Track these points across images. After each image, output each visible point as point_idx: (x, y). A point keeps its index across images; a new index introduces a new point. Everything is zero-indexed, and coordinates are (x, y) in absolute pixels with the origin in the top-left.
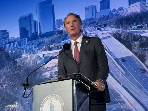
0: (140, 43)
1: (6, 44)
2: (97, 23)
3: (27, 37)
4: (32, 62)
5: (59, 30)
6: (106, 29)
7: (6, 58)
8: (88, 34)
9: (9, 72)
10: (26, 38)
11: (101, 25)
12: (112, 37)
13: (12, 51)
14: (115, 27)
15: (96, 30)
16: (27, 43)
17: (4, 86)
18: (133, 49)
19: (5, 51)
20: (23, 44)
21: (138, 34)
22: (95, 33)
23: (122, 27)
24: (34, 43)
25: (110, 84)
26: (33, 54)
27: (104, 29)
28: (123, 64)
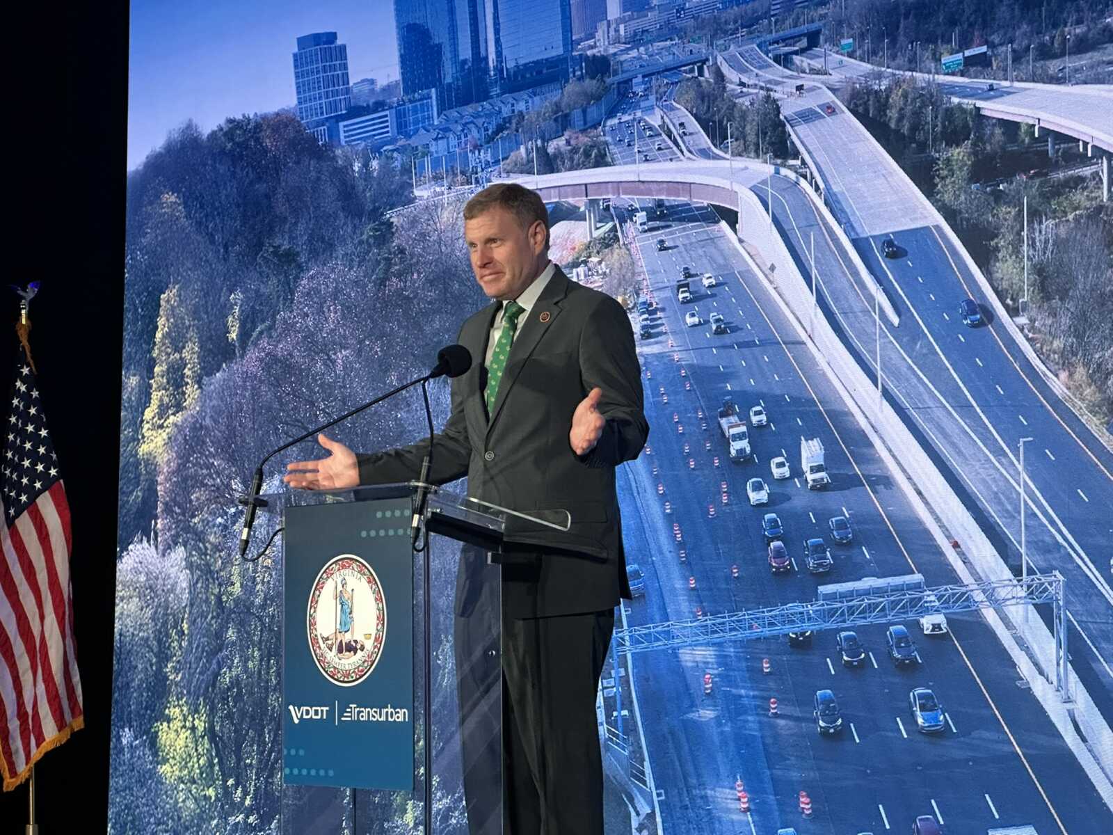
0: (975, 154)
1: (337, 122)
2: (776, 23)
3: (436, 82)
5: (589, 53)
6: (817, 64)
7: (340, 203)
8: (732, 86)
9: (356, 283)
10: (433, 90)
11: (795, 38)
12: (843, 112)
13: (366, 165)
14: (858, 53)
15: (769, 66)
16: (436, 123)
17: (340, 356)
18: (939, 186)
19: (334, 158)
20: (416, 122)
21: (966, 101)
22: (763, 85)
23: (894, 57)
24: (472, 122)
25: (828, 380)
26: (467, 187)
27: (809, 61)
28: (891, 272)
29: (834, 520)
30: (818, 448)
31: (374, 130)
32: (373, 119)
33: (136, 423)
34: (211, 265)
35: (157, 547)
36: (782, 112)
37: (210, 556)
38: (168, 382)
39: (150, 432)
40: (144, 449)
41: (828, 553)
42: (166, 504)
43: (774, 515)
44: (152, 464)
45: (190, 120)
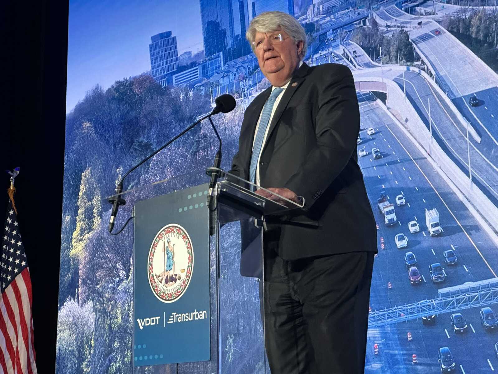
1: (172, 75)
3: (223, 48)
4: (237, 122)
5: (303, 22)
6: (429, 10)
7: (173, 116)
8: (382, 28)
9: (182, 155)
10: (221, 53)
12: (445, 33)
13: (186, 95)
15: (402, 14)
16: (223, 69)
19: (170, 94)
20: (213, 70)
22: (400, 25)
24: (242, 66)
25: (440, 177)
26: (240, 99)
27: (425, 9)
28: (475, 114)
29: (446, 252)
30: (435, 213)
31: (191, 77)
32: (190, 72)
33: (69, 239)
34: (107, 155)
35: (78, 303)
36: (410, 37)
37: (106, 304)
38: (85, 217)
39: (76, 244)
40: (72, 252)
41: (443, 271)
42: (83, 280)
43: (411, 253)
44: (76, 260)
45: (98, 85)
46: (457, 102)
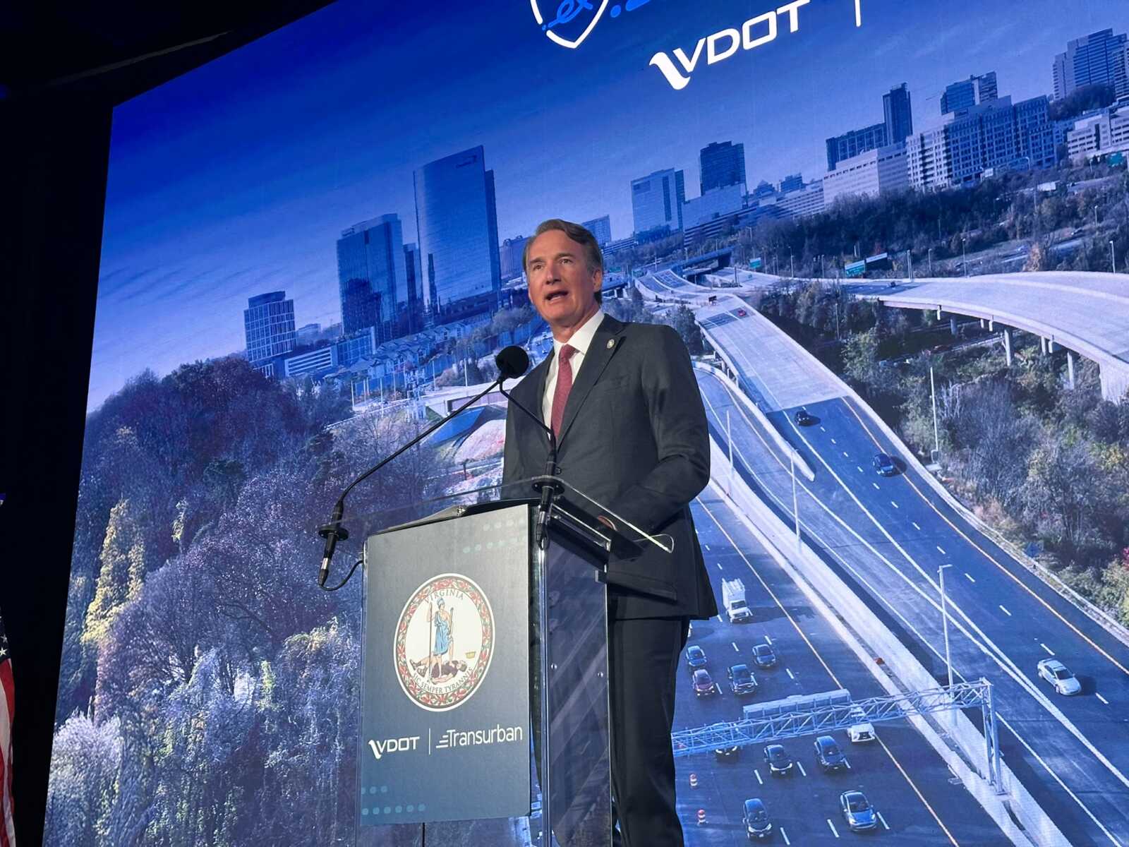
0: (881, 337)
1: (283, 359)
2: (689, 251)
3: (375, 321)
4: (397, 435)
5: (516, 288)
6: (728, 279)
7: (284, 423)
8: (650, 303)
9: (296, 485)
10: (372, 328)
11: (708, 261)
12: (754, 314)
14: (766, 268)
15: (683, 284)
16: (374, 353)
17: (279, 545)
18: (848, 365)
19: (279, 388)
20: (356, 353)
21: (869, 297)
22: (678, 299)
23: (800, 269)
24: (408, 349)
25: (746, 529)
26: (402, 401)
27: (721, 278)
28: (805, 438)
29: (757, 647)
30: (739, 587)
31: (317, 363)
32: (316, 355)
33: (80, 615)
34: (160, 481)
35: (93, 720)
36: (696, 317)
37: (145, 723)
38: (113, 580)
39: (93, 622)
40: (86, 636)
41: (752, 677)
42: (104, 682)
43: (697, 647)
44: (93, 649)
45: (147, 369)
46: (775, 418)
